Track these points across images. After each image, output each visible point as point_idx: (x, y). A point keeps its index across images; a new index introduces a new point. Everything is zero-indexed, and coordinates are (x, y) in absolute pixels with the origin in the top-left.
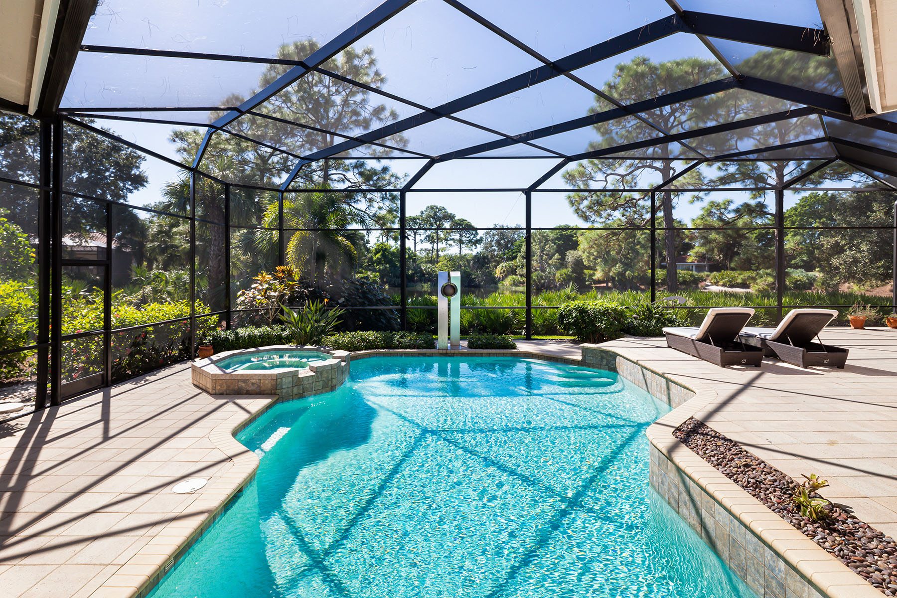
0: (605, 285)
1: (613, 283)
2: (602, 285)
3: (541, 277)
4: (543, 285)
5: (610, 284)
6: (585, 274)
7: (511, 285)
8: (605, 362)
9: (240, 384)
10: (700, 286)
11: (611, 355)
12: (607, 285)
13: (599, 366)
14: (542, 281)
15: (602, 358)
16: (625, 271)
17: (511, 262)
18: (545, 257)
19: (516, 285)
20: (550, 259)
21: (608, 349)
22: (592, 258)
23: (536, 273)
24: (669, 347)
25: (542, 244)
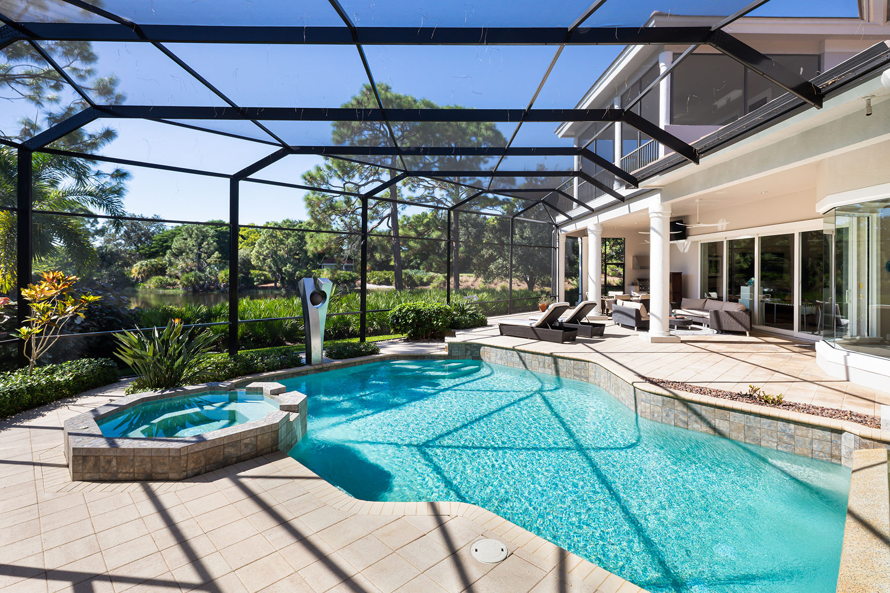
0: (273, 285)
1: (282, 282)
2: (269, 285)
3: (200, 278)
4: (202, 287)
5: (278, 284)
6: (252, 275)
7: (157, 287)
8: (469, 353)
9: (226, 450)
10: (357, 284)
11: (475, 347)
12: (276, 284)
13: (464, 357)
14: (201, 282)
15: (467, 350)
16: (295, 271)
17: (153, 260)
18: (203, 255)
19: (164, 288)
20: (209, 258)
21: (472, 341)
22: (261, 257)
23: (193, 273)
24: (502, 334)
25: (199, 240)
